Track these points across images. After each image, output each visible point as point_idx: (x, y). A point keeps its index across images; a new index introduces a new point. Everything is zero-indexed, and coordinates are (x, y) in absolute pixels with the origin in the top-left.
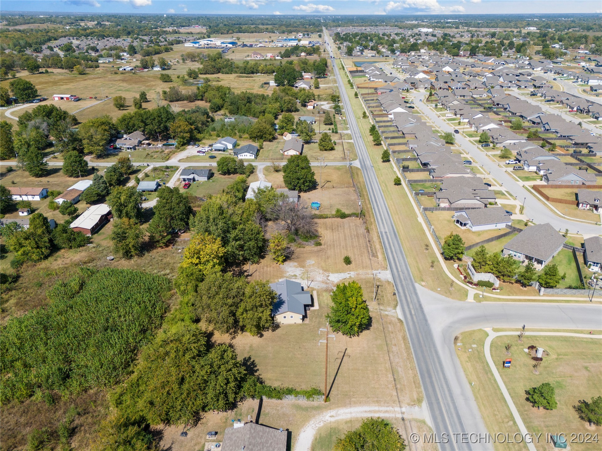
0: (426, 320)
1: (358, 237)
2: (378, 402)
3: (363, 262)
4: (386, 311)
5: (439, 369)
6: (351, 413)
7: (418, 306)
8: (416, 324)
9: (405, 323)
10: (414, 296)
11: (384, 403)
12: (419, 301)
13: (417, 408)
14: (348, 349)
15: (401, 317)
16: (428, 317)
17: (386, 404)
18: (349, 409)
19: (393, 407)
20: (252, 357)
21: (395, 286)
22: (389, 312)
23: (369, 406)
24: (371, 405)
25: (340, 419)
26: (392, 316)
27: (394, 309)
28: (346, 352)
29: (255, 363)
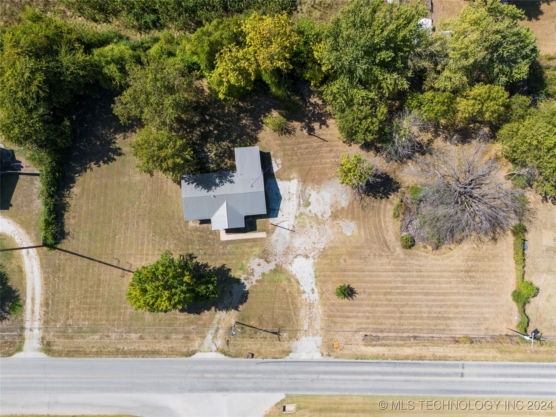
2: (47, 305)
4: (215, 337)
6: (32, 272)
7: (226, 386)
8: (183, 375)
9: (184, 359)
10: (248, 386)
11: (45, 311)
12: (236, 390)
13: (39, 346)
15: (198, 356)
17: (43, 313)
18: (37, 271)
19: (39, 319)
20: (122, 157)
21: (274, 360)
22: (211, 341)
23: (41, 294)
24: (43, 296)
25: (24, 261)
26: (200, 344)
27: (218, 349)
28: (130, 273)
29: (111, 162)
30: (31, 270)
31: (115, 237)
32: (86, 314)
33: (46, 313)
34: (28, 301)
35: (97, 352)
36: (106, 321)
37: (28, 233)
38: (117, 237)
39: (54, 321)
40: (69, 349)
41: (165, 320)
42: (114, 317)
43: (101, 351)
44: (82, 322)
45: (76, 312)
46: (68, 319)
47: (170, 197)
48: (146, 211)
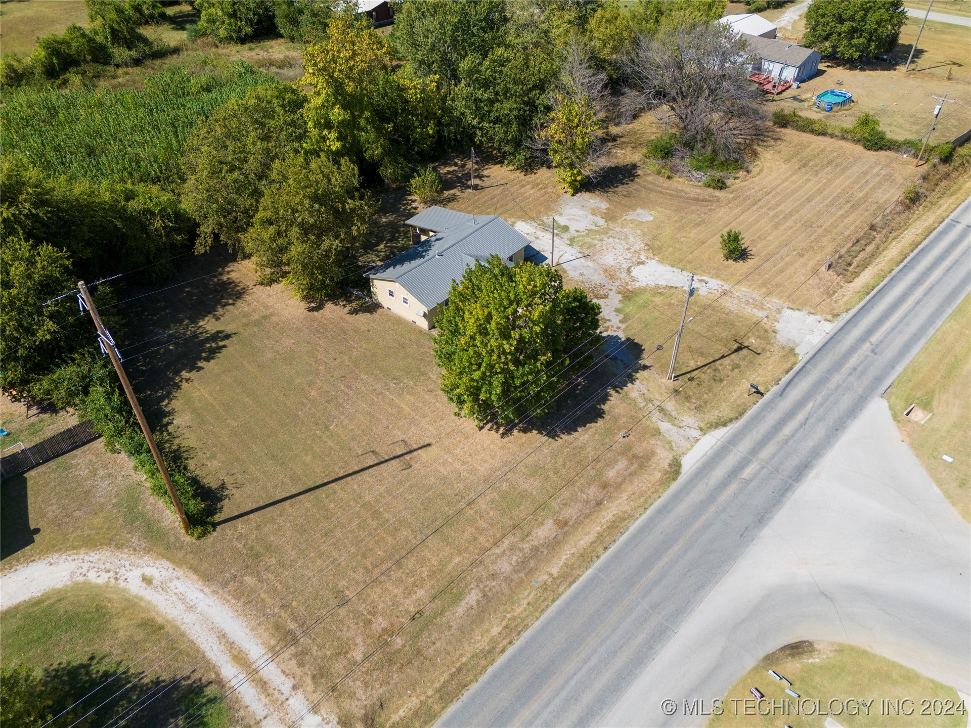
0: (761, 519)
2: (287, 638)
3: (782, 271)
4: (672, 420)
5: (588, 697)
6: (191, 608)
7: (794, 461)
8: (712, 509)
9: (675, 486)
10: (821, 431)
11: (295, 656)
12: (816, 454)
14: (433, 447)
15: (689, 463)
16: (781, 518)
17: (293, 662)
18: (201, 596)
19: (295, 688)
20: (234, 338)
21: (791, 373)
22: (675, 429)
23: (253, 629)
24: (261, 630)
25: (149, 603)
26: (667, 446)
27: (701, 429)
28: (415, 453)
29: (220, 353)
30: (183, 607)
32: (401, 580)
33: (301, 658)
34: (229, 671)
36: (460, 554)
37: (119, 547)
39: (339, 654)
40: (437, 685)
41: (564, 465)
42: (466, 535)
44: (408, 601)
45: (373, 596)
46: (369, 622)
47: (369, 331)
48: (348, 366)
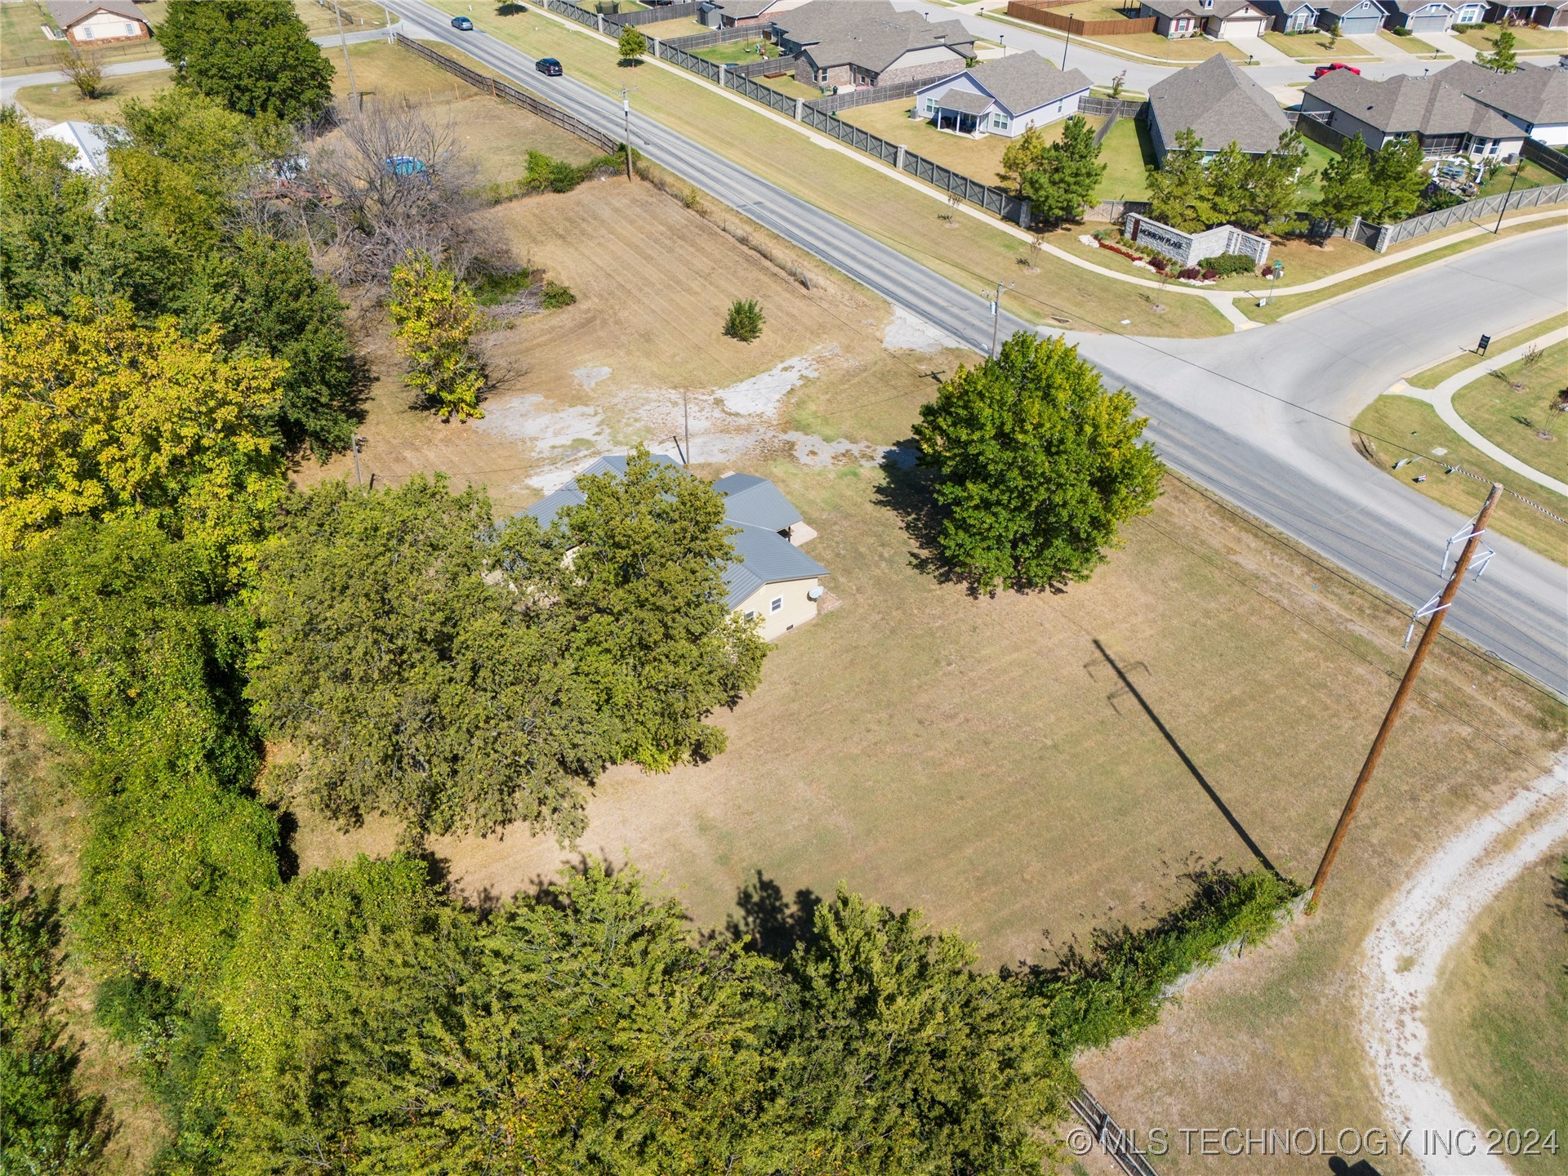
0: (1213, 428)
1: (683, 238)
6: (1442, 903)
17: (1494, 788)
19: (1527, 788)
23: (1459, 829)
24: (1458, 821)
25: (1446, 957)
28: (1112, 656)
30: (1443, 913)
31: (1055, 746)
33: (1486, 781)
34: (1528, 852)
35: (1388, 612)
37: (1349, 1013)
38: (1049, 742)
39: (1469, 747)
43: (1375, 607)
48: (892, 716)
